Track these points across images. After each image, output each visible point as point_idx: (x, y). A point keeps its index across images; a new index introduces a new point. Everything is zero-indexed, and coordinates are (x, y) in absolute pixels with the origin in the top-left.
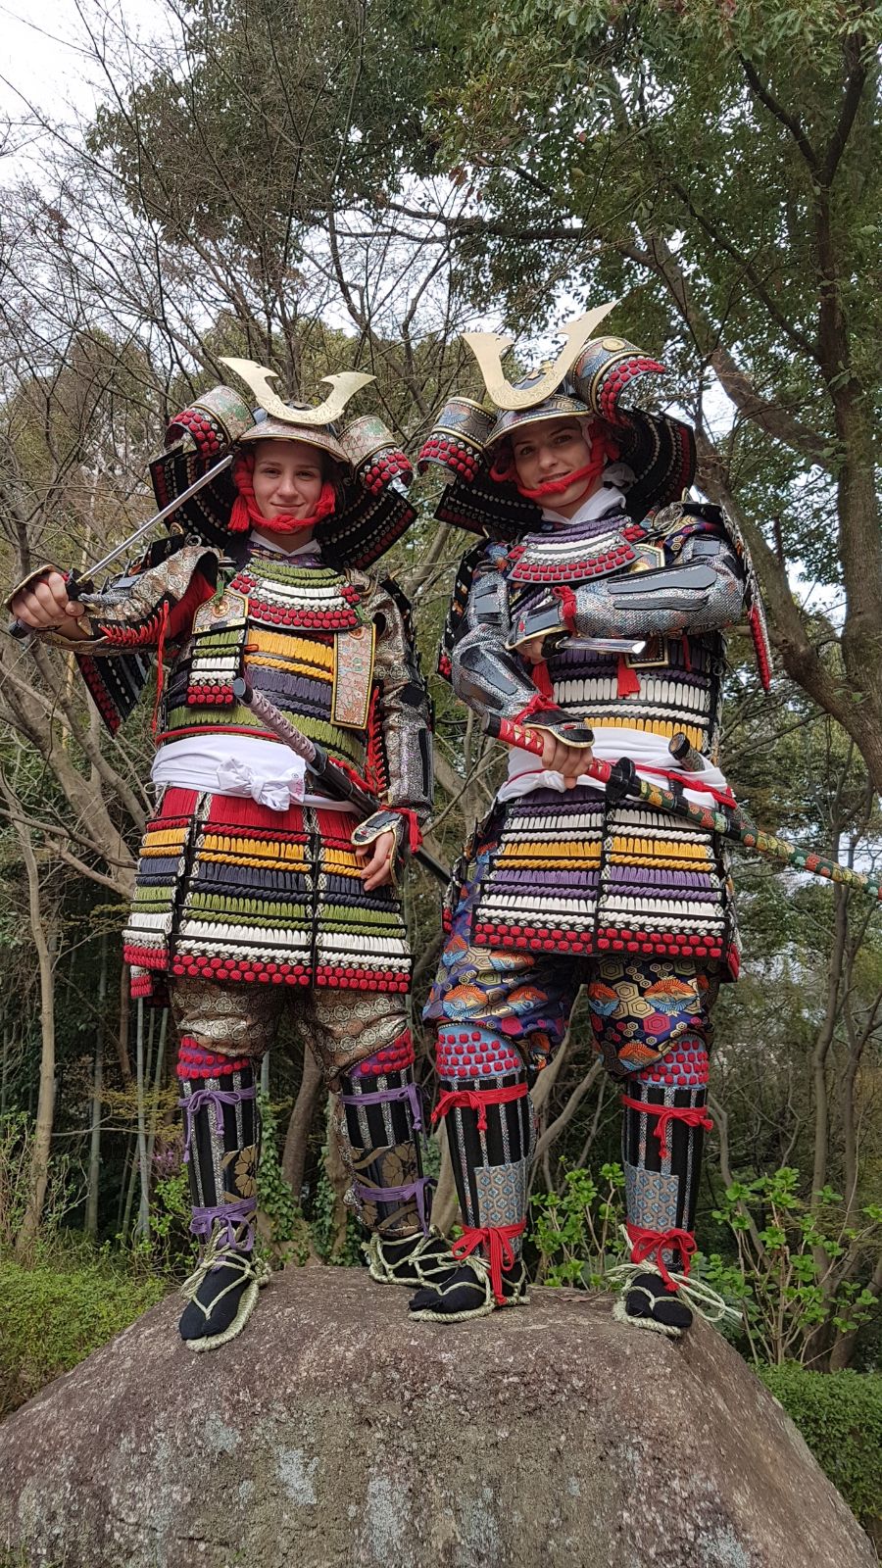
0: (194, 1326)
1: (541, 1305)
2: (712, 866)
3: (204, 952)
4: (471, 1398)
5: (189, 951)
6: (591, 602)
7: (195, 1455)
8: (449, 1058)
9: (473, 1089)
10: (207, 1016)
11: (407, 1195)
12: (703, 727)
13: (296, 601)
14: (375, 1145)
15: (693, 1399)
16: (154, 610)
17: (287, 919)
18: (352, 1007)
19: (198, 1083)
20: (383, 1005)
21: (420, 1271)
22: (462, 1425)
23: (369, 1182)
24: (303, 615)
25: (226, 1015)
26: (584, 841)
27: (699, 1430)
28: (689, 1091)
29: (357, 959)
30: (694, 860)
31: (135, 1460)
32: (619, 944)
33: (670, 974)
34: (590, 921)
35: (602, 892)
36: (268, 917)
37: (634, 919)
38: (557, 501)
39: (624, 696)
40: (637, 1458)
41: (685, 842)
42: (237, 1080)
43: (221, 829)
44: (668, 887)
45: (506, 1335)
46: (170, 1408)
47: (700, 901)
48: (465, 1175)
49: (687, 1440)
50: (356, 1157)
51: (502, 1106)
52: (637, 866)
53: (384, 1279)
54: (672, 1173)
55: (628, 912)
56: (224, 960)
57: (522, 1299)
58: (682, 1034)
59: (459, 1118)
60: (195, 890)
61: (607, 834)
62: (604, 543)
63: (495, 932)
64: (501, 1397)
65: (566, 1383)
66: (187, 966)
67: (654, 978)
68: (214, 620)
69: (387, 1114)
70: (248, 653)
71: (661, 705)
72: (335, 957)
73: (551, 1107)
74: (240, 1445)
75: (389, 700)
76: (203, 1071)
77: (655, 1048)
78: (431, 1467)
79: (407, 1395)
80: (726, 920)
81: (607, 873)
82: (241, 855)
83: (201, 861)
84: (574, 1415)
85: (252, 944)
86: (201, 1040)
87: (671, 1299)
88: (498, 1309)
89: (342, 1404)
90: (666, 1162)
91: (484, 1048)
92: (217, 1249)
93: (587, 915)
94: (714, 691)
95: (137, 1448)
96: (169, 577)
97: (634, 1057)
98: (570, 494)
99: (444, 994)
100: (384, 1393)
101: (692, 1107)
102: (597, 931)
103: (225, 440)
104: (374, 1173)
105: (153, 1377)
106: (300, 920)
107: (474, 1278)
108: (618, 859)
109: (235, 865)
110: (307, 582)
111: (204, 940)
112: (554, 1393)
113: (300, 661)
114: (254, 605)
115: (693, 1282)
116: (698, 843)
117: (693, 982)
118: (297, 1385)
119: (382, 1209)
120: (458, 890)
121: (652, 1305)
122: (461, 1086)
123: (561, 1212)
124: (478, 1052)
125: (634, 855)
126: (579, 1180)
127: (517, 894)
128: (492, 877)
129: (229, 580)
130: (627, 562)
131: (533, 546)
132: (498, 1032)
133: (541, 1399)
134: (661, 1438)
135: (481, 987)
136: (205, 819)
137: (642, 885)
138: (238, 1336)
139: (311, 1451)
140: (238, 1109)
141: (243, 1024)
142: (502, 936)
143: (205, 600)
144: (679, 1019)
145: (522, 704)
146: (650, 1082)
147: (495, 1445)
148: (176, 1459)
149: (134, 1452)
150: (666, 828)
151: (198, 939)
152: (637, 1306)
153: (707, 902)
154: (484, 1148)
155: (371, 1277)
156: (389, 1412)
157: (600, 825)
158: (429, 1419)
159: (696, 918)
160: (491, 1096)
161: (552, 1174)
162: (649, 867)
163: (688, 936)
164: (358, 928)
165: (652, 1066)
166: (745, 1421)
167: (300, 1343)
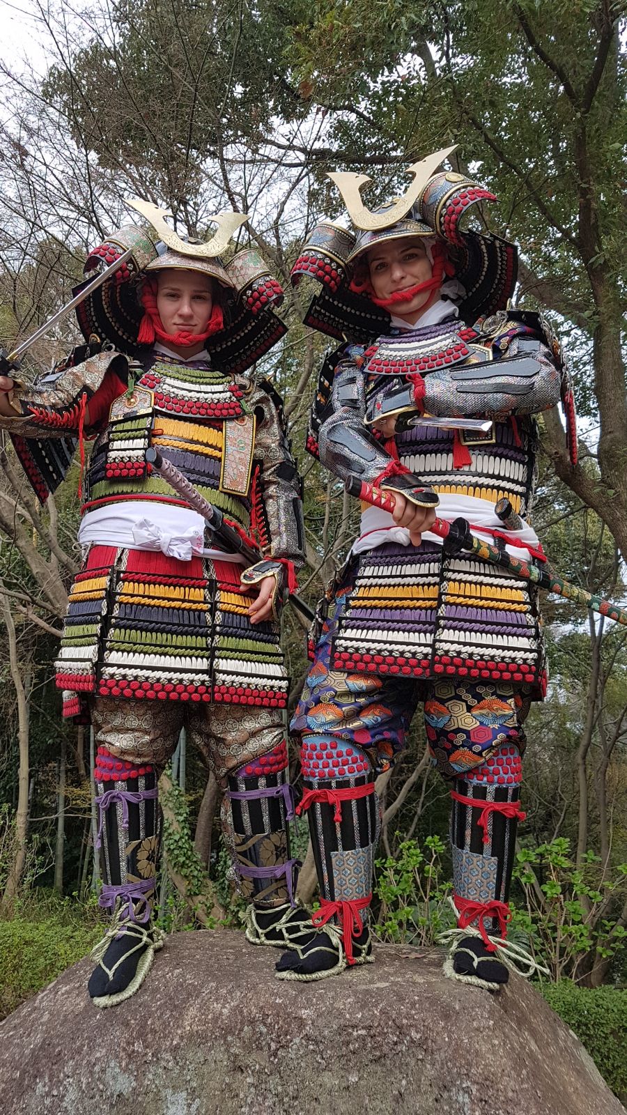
0: (100, 986)
1: (383, 963)
2: (528, 607)
3: (124, 676)
4: (326, 1048)
5: (112, 676)
6: (438, 386)
7: (97, 1097)
8: (311, 762)
9: (330, 787)
10: (119, 730)
11: (279, 874)
12: (521, 494)
13: (193, 394)
14: (255, 832)
15: (513, 1048)
16: (75, 400)
17: (191, 648)
18: (240, 720)
19: (109, 785)
20: (265, 719)
21: (286, 935)
22: (318, 1070)
23: (249, 863)
24: (200, 405)
25: (133, 730)
26: (423, 585)
27: (519, 1075)
28: (507, 789)
29: (246, 680)
30: (513, 602)
31: (48, 1101)
32: (451, 669)
33: (492, 695)
34: (429, 650)
35: (438, 627)
36: (176, 647)
37: (464, 649)
38: (404, 308)
39: (458, 468)
40: (467, 1100)
41: (506, 587)
42: (142, 783)
43: (137, 577)
44: (492, 623)
45: (355, 993)
46: (77, 1057)
47: (518, 636)
48: (323, 857)
49: (509, 1085)
50: (239, 842)
51: (354, 802)
52: (467, 606)
53: (258, 941)
54: (492, 856)
55: (459, 643)
56: (141, 683)
57: (370, 958)
58: (502, 743)
59: (319, 811)
60: (116, 626)
61: (443, 579)
62: (443, 342)
63: (350, 659)
64: (351, 1047)
65: (406, 1035)
66: (111, 688)
67: (479, 698)
68: (127, 410)
69: (265, 807)
70: (155, 436)
71: (488, 476)
72: (229, 678)
73: (388, 795)
74: (134, 1089)
75: (267, 476)
76: (114, 775)
77: (480, 754)
78: (294, 1107)
79: (273, 1046)
80: (538, 651)
81: (442, 611)
82: (153, 598)
83: (121, 603)
84: (413, 1063)
85: (164, 669)
86: (112, 750)
87: (491, 958)
88: (349, 967)
89: (219, 1054)
90: (487, 847)
91: (340, 754)
92: (120, 920)
93: (426, 645)
94: (530, 465)
95: (50, 1091)
96: (87, 374)
97: (462, 761)
98: (416, 303)
99: (307, 710)
100: (255, 1044)
101: (509, 801)
102: (434, 658)
103: (134, 269)
104: (252, 855)
105: (64, 1030)
106: (202, 649)
107: (330, 944)
108: (452, 599)
109: (149, 606)
110: (201, 380)
111: (124, 666)
112: (396, 1043)
113: (197, 442)
114: (159, 398)
115: (508, 943)
116: (517, 589)
117: (511, 701)
118: (182, 1038)
119: (258, 884)
120: (320, 625)
121: (475, 964)
122: (321, 786)
123: (397, 872)
124: (335, 758)
125: (465, 597)
126: (409, 848)
127: (368, 628)
128: (348, 614)
129: (138, 378)
130: (463, 358)
131: (384, 345)
132: (351, 742)
133: (386, 1049)
134: (487, 1082)
135: (339, 705)
136: (123, 569)
137: (471, 621)
138: (135, 994)
139: (193, 1094)
140: (142, 806)
141: (147, 738)
142: (356, 662)
143: (119, 395)
144: (500, 731)
145: (380, 468)
146: (475, 781)
147: (347, 1088)
148: (81, 1100)
149: (48, 1094)
150: (491, 576)
151: (119, 666)
152: (462, 965)
153: (523, 636)
154: (339, 835)
155: (247, 939)
156: (257, 1060)
157: (437, 572)
158: (292, 1066)
159: (514, 649)
160: (345, 794)
161: (390, 842)
162: (477, 607)
163: (508, 664)
164: (246, 655)
165: (477, 768)
166: (551, 1057)
167: (185, 1001)
